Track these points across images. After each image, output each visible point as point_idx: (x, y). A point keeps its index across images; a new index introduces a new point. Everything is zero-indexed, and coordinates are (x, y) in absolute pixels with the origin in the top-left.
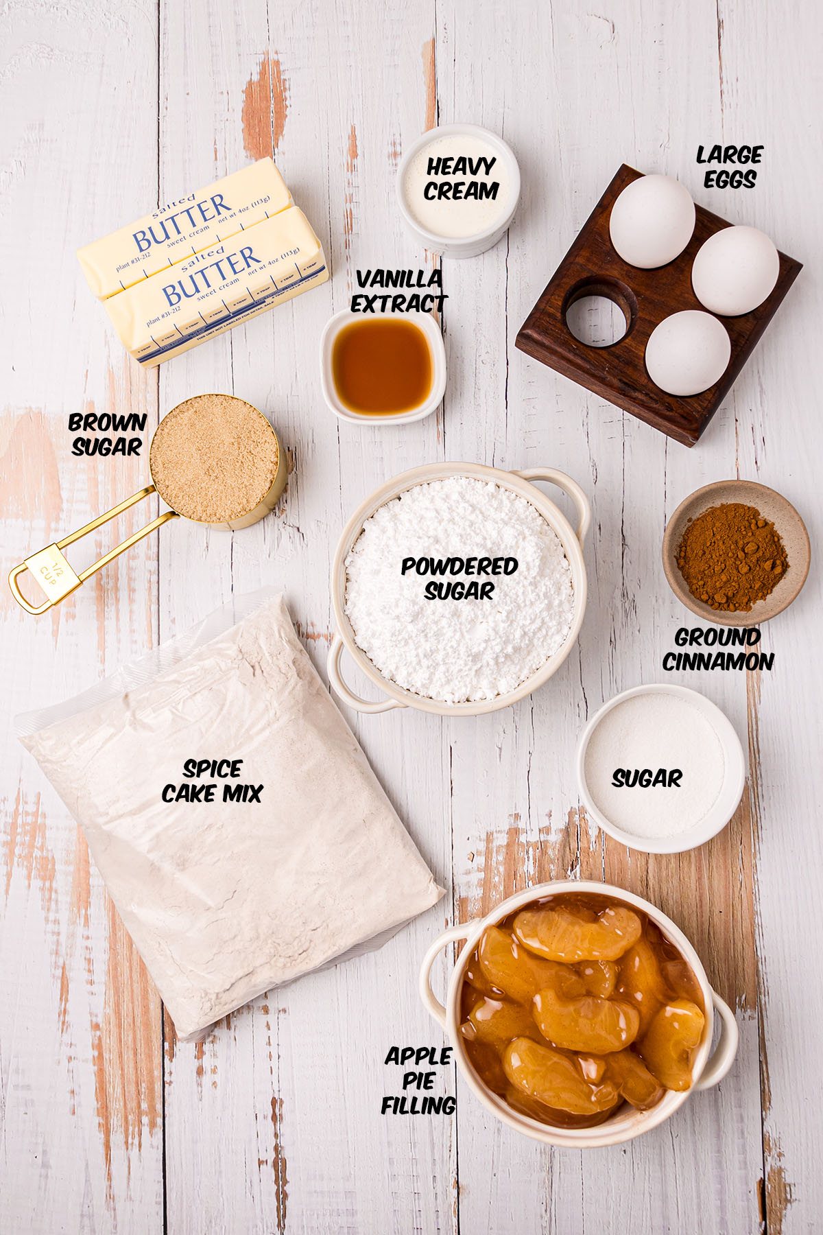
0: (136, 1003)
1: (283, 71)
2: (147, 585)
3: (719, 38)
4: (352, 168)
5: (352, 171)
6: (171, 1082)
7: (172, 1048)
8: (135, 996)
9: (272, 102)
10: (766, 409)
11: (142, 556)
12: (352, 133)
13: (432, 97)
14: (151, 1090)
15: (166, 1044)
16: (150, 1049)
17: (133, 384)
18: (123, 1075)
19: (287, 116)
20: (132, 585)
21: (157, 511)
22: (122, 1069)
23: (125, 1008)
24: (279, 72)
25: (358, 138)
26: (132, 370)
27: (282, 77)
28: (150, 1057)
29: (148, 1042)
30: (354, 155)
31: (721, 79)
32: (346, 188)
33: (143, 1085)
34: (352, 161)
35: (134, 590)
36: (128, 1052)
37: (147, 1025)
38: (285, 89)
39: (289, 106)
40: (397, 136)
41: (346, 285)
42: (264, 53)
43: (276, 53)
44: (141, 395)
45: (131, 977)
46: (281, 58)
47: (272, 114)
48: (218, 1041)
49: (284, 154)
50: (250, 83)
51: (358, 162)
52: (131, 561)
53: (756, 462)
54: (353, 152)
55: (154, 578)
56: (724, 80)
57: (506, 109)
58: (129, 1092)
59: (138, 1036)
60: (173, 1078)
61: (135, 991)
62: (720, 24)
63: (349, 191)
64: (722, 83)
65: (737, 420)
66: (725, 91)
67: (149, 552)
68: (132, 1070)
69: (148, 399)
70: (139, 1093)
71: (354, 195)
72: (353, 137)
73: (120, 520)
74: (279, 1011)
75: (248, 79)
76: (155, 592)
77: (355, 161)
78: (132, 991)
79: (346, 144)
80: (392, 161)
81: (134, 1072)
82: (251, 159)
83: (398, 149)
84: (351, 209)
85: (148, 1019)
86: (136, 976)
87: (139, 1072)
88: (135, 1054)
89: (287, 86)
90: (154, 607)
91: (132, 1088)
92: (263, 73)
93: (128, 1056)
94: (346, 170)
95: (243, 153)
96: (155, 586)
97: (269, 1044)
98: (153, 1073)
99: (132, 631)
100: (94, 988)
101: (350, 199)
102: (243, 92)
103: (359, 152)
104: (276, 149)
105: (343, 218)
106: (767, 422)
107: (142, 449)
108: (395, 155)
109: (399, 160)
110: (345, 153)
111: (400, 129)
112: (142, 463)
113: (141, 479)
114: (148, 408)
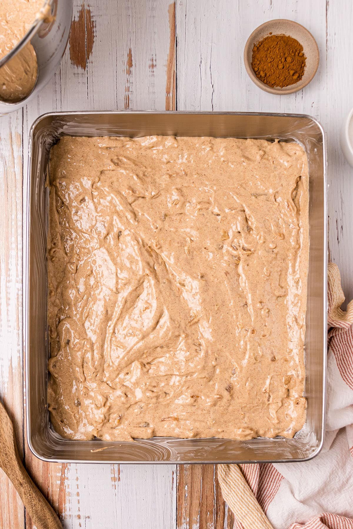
0: (11, 514)
1: (92, 16)
2: (16, 297)
3: (327, 11)
4: (129, 72)
5: (129, 74)
8: (10, 510)
9: (86, 33)
10: (344, 212)
11: (14, 281)
12: (129, 53)
13: (173, 35)
17: (8, 186)
19: (94, 42)
20: (8, 296)
21: (21, 257)
24: (90, 17)
25: (133, 55)
26: (8, 180)
27: (92, 20)
30: (131, 65)
31: (327, 33)
32: (126, 83)
34: (129, 68)
35: (9, 299)
37: (17, 525)
38: (93, 27)
39: (95, 36)
40: (154, 56)
42: (82, 6)
43: (89, 6)
44: (13, 193)
45: (8, 501)
46: (91, 9)
47: (86, 40)
49: (92, 63)
50: (74, 23)
51: (133, 69)
53: (338, 239)
54: (130, 63)
55: (20, 293)
57: (213, 44)
61: (10, 508)
62: (327, 3)
63: (127, 85)
64: (327, 35)
65: (329, 217)
66: (329, 40)
67: (18, 278)
69: (17, 195)
71: (130, 87)
72: (130, 55)
74: (86, 517)
75: (73, 20)
76: (20, 300)
77: (131, 69)
78: (9, 507)
79: (126, 59)
80: (151, 69)
82: (74, 65)
83: (155, 63)
84: (128, 95)
85: (17, 521)
86: (11, 500)
89: (94, 25)
90: (20, 308)
92: (81, 17)
94: (126, 73)
95: (70, 61)
96: (20, 297)
99: (8, 321)
101: (128, 89)
102: (70, 27)
103: (133, 64)
104: (88, 60)
105: (124, 100)
106: (344, 218)
107: (13, 223)
108: (153, 66)
109: (155, 69)
110: (125, 64)
111: (156, 52)
112: (13, 230)
113: (13, 239)
114: (17, 200)
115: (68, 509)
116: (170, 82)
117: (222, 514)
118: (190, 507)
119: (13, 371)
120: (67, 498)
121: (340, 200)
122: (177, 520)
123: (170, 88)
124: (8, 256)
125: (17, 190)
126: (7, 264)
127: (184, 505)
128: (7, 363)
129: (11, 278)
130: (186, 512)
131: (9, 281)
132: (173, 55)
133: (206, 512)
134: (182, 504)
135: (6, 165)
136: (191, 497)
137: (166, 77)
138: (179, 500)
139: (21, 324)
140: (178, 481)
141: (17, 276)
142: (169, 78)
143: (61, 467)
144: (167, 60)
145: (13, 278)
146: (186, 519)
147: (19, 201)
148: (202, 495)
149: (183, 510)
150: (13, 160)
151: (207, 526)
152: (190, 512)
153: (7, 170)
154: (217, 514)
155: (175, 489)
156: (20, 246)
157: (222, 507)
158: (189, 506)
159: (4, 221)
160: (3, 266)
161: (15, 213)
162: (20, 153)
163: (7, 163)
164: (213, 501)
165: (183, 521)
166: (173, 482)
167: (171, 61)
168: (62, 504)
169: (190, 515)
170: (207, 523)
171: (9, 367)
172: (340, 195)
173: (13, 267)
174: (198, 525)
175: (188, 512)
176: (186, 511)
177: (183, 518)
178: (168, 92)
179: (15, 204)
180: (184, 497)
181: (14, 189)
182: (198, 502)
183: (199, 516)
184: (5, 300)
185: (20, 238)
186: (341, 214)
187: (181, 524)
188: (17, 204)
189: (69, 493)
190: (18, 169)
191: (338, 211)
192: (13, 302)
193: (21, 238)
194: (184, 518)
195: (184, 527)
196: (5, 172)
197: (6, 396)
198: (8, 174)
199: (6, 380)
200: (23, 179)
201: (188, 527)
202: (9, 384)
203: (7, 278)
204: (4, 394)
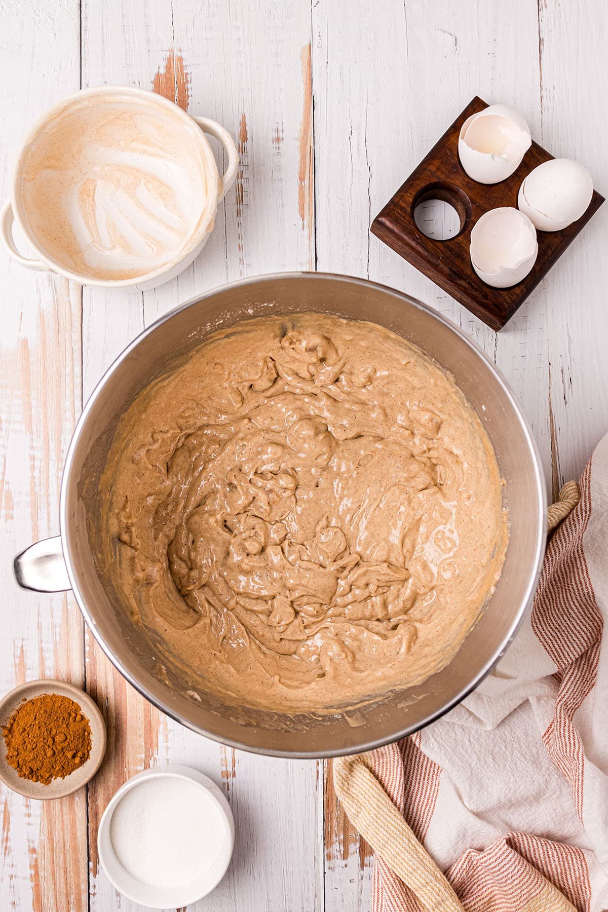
0: (66, 831)
1: (186, 66)
3: (540, 52)
4: (243, 150)
5: (242, 153)
6: (94, 894)
7: (95, 867)
8: (65, 826)
9: (177, 92)
10: (573, 356)
12: (243, 120)
13: (308, 93)
14: (79, 900)
15: (91, 864)
16: (78, 868)
17: (60, 323)
18: (55, 889)
19: (188, 104)
22: (55, 885)
23: (57, 836)
24: (182, 67)
25: (248, 125)
26: (59, 314)
27: (185, 71)
28: (77, 874)
29: (76, 862)
30: (245, 138)
31: (541, 86)
33: (72, 896)
34: (242, 143)
36: (59, 870)
37: (75, 849)
38: (187, 82)
39: (190, 95)
40: (280, 125)
41: (238, 246)
42: (169, 51)
43: (180, 50)
44: (67, 335)
46: (184, 55)
50: (158, 75)
51: (248, 144)
53: (565, 398)
54: (244, 136)
56: (544, 87)
57: (369, 105)
58: (60, 902)
59: (68, 858)
60: (96, 890)
61: (65, 822)
62: (541, 41)
63: (240, 168)
64: (541, 90)
65: (550, 364)
66: (544, 97)
68: (63, 885)
69: (74, 337)
70: (68, 903)
71: (244, 172)
72: (243, 124)
73: (50, 438)
75: (157, 71)
77: (245, 144)
78: (63, 821)
79: (237, 129)
80: (276, 145)
81: (65, 886)
83: (281, 135)
84: (242, 184)
85: (76, 844)
87: (69, 886)
88: (66, 872)
89: (189, 79)
91: (63, 899)
92: (169, 67)
93: (60, 873)
94: (237, 151)
98: (80, 886)
100: (31, 820)
101: (241, 175)
102: (152, 82)
103: (248, 136)
105: (235, 191)
106: (573, 366)
107: (68, 380)
108: (278, 140)
109: (281, 144)
110: (237, 137)
111: (282, 118)
112: (68, 390)
113: (68, 404)
114: (73, 345)
116: (305, 164)
119: (69, 607)
121: (567, 339)
122: (324, 838)
123: (304, 173)
124: (60, 432)
125: (74, 329)
127: (335, 814)
130: (338, 825)
132: (308, 122)
134: (332, 812)
135: (56, 291)
137: (299, 157)
138: (328, 806)
140: (325, 776)
142: (303, 158)
143: (143, 756)
144: (300, 131)
146: (339, 836)
147: (77, 347)
149: (335, 821)
150: (67, 284)
152: (344, 825)
153: (57, 300)
155: (321, 789)
158: (343, 815)
159: (54, 378)
160: (52, 446)
161: (71, 365)
163: (58, 289)
165: (334, 839)
166: (317, 778)
167: (305, 133)
169: (345, 830)
172: (566, 331)
174: (358, 845)
175: (341, 825)
176: (338, 823)
177: (334, 832)
178: (302, 179)
179: (71, 350)
180: (334, 801)
181: (69, 328)
185: (78, 403)
186: (568, 359)
187: (331, 844)
188: (74, 351)
190: (74, 298)
191: (563, 355)
193: (80, 403)
194: (336, 835)
195: (336, 848)
196: (54, 303)
197: (57, 647)
198: (59, 306)
199: (58, 621)
200: (82, 313)
201: (342, 848)
202: (62, 628)
203: (58, 464)
204: (55, 643)
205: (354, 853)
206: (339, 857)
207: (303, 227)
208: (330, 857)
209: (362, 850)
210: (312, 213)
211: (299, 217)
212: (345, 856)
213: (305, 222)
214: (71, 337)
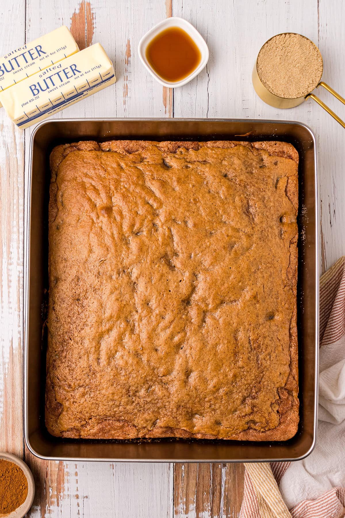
1: (92, 9)
2: (17, 279)
3: (318, 2)
4: (128, 62)
5: (128, 64)
9: (86, 25)
10: (336, 196)
11: (15, 264)
12: (128, 44)
17: (11, 171)
19: (94, 33)
20: (10, 278)
21: (23, 240)
24: (90, 9)
25: (131, 46)
26: (10, 165)
27: (92, 12)
31: (318, 24)
32: (125, 72)
34: (128, 59)
35: (11, 281)
38: (93, 18)
39: (95, 27)
44: (15, 179)
47: (86, 32)
48: (52, 513)
50: (75, 14)
51: (131, 59)
52: (9, 266)
53: (331, 223)
54: (129, 54)
55: (21, 275)
56: (320, 24)
57: (209, 35)
63: (126, 74)
64: (319, 26)
65: (321, 201)
66: (321, 30)
67: (19, 261)
71: (128, 76)
72: (128, 46)
73: (4, 244)
74: (84, 497)
75: (74, 12)
76: (21, 282)
79: (124, 49)
84: (127, 84)
89: (94, 17)
90: (21, 290)
92: (81, 9)
94: (124, 63)
96: (21, 279)
97: (79, 514)
99: (10, 303)
101: (126, 78)
102: (70, 19)
103: (132, 54)
105: (122, 88)
106: (336, 202)
107: (15, 207)
110: (124, 54)
112: (15, 214)
113: (15, 223)
114: (19, 185)
115: (66, 489)
117: (218, 494)
118: (187, 487)
119: (14, 352)
120: (66, 477)
121: (333, 185)
122: (173, 500)
124: (9, 240)
125: (19, 175)
126: (9, 247)
127: (181, 485)
128: (8, 345)
129: (12, 261)
130: (182, 492)
131: (11, 264)
133: (203, 492)
134: (179, 484)
135: (8, 151)
136: (188, 477)
138: (176, 480)
139: (21, 306)
141: (19, 259)
145: (15, 260)
146: (183, 499)
147: (21, 186)
148: (199, 475)
149: (180, 490)
150: (15, 146)
151: (203, 507)
152: (186, 492)
153: (9, 156)
154: (213, 494)
155: (172, 469)
156: (21, 230)
157: (218, 487)
158: (185, 486)
159: (6, 206)
160: (5, 249)
161: (17, 198)
162: (22, 139)
163: (9, 149)
164: (209, 481)
165: (180, 501)
168: (61, 484)
169: (187, 495)
170: (203, 503)
171: (10, 347)
172: (332, 180)
173: (14, 250)
174: (195, 505)
176: (183, 491)
179: (17, 189)
180: (180, 477)
181: (16, 174)
182: (194, 482)
183: (195, 496)
184: (7, 282)
185: (21, 222)
186: (333, 198)
187: (178, 504)
188: (19, 189)
189: (68, 473)
190: (20, 156)
191: (330, 196)
192: (14, 284)
193: (23, 222)
194: (181, 498)
195: (181, 507)
196: (7, 158)
197: (6, 376)
198: (10, 160)
199: (7, 360)
200: (25, 165)
201: (185, 507)
202: (9, 364)
203: (8, 261)
204: (5, 374)
205: (192, 510)
206: (183, 513)
207: (166, 112)
208: (177, 513)
209: (197, 508)
210: (171, 103)
211: (163, 105)
212: (187, 512)
213: (167, 109)
214: (18, 180)
